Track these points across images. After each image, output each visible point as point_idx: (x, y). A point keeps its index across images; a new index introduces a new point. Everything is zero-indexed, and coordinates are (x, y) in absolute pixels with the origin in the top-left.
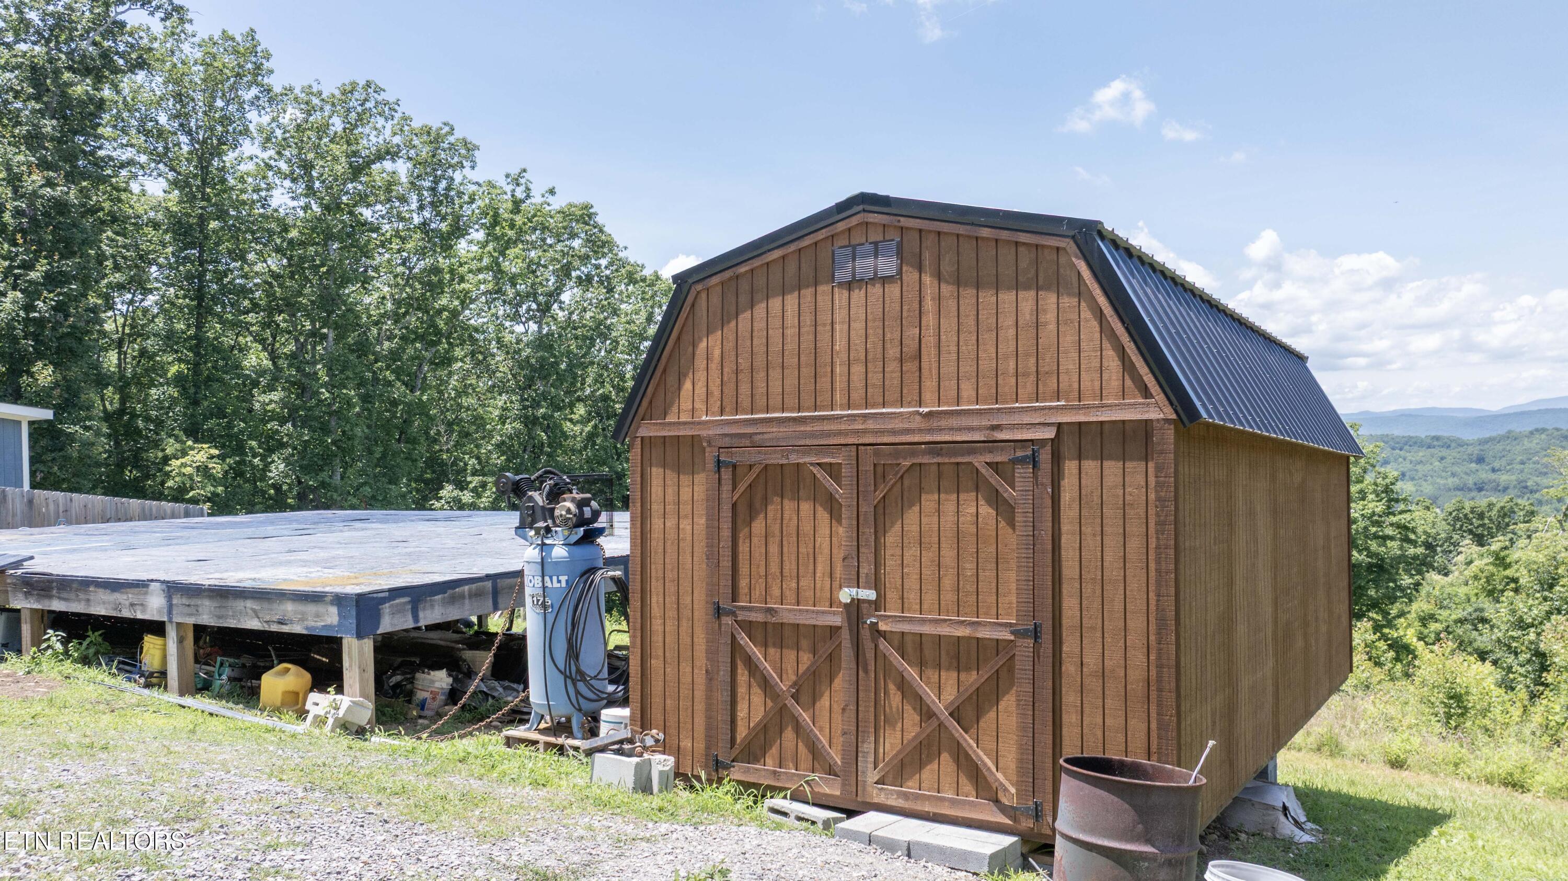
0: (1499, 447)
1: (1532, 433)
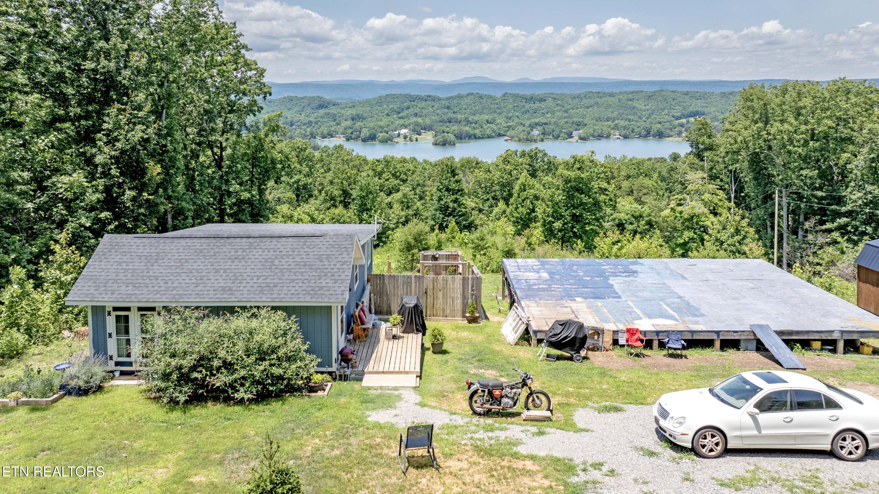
0: (455, 101)
1: (468, 95)
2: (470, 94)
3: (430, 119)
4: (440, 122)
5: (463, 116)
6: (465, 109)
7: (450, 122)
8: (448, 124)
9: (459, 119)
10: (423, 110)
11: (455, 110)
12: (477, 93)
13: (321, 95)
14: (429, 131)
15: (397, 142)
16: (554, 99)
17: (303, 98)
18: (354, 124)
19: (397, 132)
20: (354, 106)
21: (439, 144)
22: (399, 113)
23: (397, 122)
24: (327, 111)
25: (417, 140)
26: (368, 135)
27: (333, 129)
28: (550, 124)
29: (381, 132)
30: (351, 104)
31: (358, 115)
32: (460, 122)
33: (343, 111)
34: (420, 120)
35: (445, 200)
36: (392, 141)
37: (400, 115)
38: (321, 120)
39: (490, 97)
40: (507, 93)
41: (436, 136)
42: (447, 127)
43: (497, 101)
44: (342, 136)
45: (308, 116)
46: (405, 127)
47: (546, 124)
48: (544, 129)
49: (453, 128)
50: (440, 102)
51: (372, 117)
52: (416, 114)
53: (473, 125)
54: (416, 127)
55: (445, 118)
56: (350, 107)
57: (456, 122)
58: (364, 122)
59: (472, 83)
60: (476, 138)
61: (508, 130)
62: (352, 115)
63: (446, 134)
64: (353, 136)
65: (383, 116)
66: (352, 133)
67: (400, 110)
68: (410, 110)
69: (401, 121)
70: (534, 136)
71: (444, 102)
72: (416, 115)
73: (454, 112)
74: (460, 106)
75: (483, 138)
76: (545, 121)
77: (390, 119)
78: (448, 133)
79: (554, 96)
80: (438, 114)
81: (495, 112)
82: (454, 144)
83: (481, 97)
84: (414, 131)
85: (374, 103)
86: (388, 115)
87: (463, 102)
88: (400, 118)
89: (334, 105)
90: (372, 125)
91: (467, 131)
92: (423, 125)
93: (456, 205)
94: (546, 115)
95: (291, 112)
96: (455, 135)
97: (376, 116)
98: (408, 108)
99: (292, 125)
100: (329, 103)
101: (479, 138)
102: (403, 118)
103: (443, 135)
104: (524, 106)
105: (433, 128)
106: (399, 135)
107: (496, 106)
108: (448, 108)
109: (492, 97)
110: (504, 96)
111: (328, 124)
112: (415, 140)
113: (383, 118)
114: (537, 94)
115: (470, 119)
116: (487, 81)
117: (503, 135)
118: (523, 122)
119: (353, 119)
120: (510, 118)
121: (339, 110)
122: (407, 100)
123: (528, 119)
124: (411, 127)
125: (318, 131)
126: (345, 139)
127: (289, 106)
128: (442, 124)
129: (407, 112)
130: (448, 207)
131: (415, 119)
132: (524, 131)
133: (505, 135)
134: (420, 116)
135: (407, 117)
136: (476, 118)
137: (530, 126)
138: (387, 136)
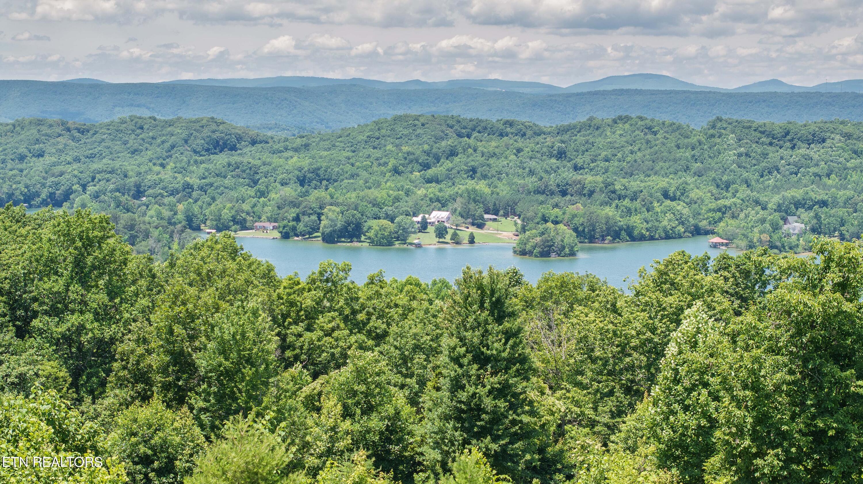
2: (620, 118)
3: (511, 184)
4: (538, 192)
5: (599, 179)
6: (607, 160)
7: (564, 193)
8: (557, 199)
9: (588, 186)
10: (492, 161)
11: (579, 161)
12: (641, 118)
13: (219, 117)
14: (506, 215)
15: (419, 246)
16: (848, 136)
17: (170, 124)
18: (306, 194)
19: (419, 219)
20: (306, 146)
21: (530, 253)
22: (426, 166)
23: (421, 192)
24: (235, 158)
25: (472, 241)
26: (339, 225)
27: (246, 207)
28: (835, 203)
29: (377, 217)
30: (299, 142)
31: (315, 171)
32: (591, 193)
33: (276, 160)
34: (482, 187)
35: (471, 390)
36: (404, 241)
37: (430, 172)
38: (218, 181)
39: (674, 128)
40: (720, 119)
41: (524, 230)
42: (556, 206)
43: (694, 140)
44: (270, 226)
45: (182, 171)
46: (443, 205)
47: (824, 204)
48: (817, 217)
49: (571, 209)
50: (540, 139)
51: (352, 176)
52: (474, 170)
53: (626, 202)
54: (472, 206)
55: (552, 180)
56: (296, 150)
57: (580, 193)
58: (331, 189)
59: (628, 91)
60: (633, 239)
61: (720, 219)
62: (300, 169)
63: (550, 225)
64: (301, 227)
65: (383, 174)
66: (297, 219)
67: (431, 160)
68: (457, 159)
69: (433, 189)
70: (788, 235)
71: (549, 140)
72: (473, 172)
73: (576, 168)
74: (593, 152)
75: (652, 238)
76: (821, 195)
77: (401, 181)
78: (556, 223)
79: (848, 129)
80: (532, 173)
81: (687, 169)
82: (572, 254)
83: (650, 128)
84: (465, 215)
85: (361, 138)
86: (396, 171)
87: (600, 141)
88: (429, 181)
89: (254, 143)
90: (352, 196)
91: (608, 218)
92: (491, 201)
93: (502, 404)
94: (825, 180)
95: (139, 159)
96: (576, 230)
97: (364, 174)
98: (452, 153)
99: (138, 193)
100: (240, 139)
101: (642, 238)
102: (438, 182)
103: (541, 227)
104: (765, 155)
105: (518, 210)
106: (424, 226)
107: (688, 154)
108: (561, 155)
109: (679, 128)
110: (714, 127)
111: (235, 194)
112: (466, 241)
113: (383, 180)
114: (800, 122)
115: (618, 187)
116: (668, 87)
117: (707, 233)
118: (763, 199)
119: (302, 181)
120: (727, 187)
121: (266, 157)
122: (449, 131)
123: (776, 189)
124: (458, 205)
125: (207, 212)
126: (278, 235)
127: (133, 142)
128: (541, 198)
129: (448, 164)
130: (479, 409)
131: (471, 184)
132: (763, 221)
133: (713, 233)
134: (484, 177)
135: (448, 177)
136: (635, 184)
137: (779, 208)
138: (391, 226)
